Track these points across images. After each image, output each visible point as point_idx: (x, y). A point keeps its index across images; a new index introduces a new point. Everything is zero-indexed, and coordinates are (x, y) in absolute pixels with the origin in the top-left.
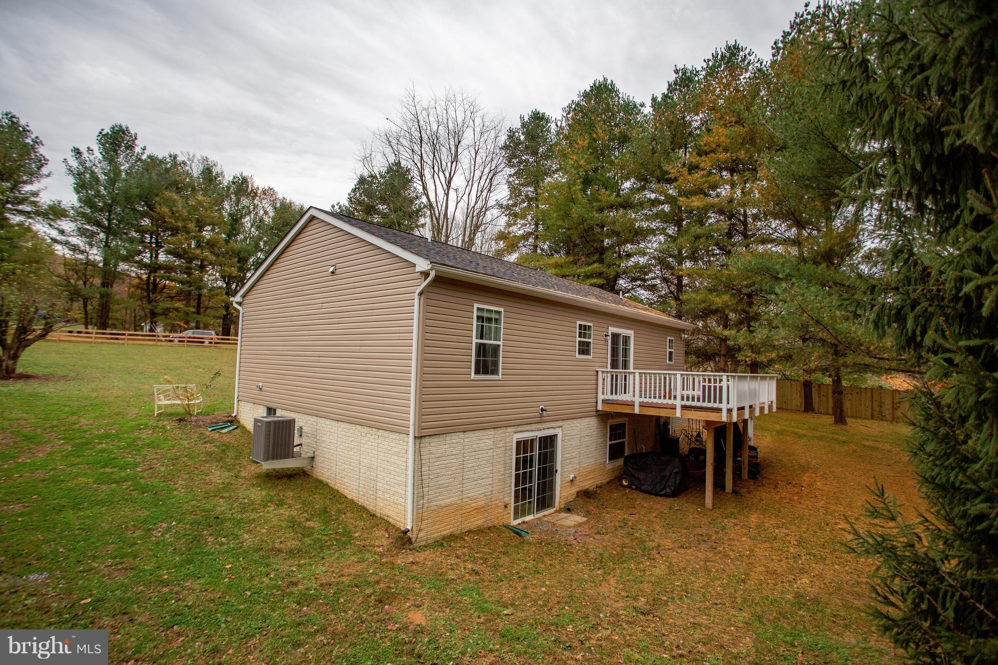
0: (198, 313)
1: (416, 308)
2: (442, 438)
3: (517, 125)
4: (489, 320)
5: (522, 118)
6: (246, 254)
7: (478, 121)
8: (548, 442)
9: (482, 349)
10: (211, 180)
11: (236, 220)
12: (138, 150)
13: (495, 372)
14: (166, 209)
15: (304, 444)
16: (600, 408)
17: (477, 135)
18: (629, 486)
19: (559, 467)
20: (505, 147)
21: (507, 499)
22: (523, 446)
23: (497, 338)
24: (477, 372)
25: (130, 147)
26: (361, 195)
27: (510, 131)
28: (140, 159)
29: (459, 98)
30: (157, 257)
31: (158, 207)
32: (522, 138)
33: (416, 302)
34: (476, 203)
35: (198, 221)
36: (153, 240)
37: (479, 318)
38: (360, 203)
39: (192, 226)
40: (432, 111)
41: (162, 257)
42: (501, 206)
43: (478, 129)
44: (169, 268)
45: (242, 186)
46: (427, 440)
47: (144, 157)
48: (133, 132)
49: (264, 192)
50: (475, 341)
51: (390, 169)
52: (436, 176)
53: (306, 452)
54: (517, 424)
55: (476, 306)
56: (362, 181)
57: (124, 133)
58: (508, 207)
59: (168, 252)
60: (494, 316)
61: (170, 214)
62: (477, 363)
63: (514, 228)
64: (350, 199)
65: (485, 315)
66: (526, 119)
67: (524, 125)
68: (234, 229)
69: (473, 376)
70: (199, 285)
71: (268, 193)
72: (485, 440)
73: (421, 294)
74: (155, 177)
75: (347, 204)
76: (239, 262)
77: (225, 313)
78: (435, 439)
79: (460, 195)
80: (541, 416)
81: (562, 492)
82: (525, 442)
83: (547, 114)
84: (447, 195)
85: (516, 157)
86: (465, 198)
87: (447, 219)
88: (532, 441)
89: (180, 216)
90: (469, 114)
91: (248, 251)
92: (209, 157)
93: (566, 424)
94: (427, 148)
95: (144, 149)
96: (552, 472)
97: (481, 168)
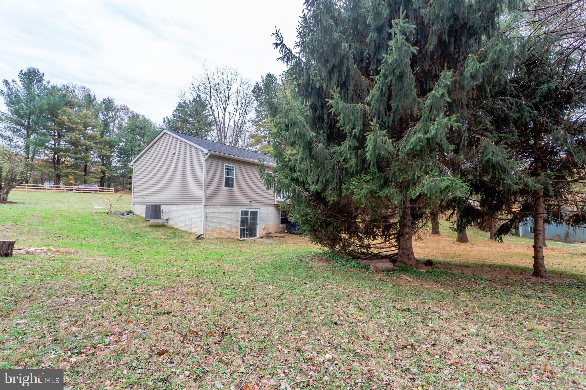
0: (85, 175)
1: (204, 165)
2: (213, 206)
3: (260, 81)
4: (230, 169)
5: (262, 77)
6: (114, 143)
7: (239, 79)
8: (254, 214)
9: (227, 179)
10: (90, 101)
11: (106, 124)
12: (45, 82)
13: (232, 187)
14: (65, 118)
15: (164, 215)
16: (275, 203)
17: (239, 86)
18: (287, 233)
19: (258, 222)
20: (254, 92)
21: (237, 230)
22: (244, 214)
23: (233, 175)
24: (226, 186)
25: (40, 81)
26: (179, 113)
27: (256, 83)
28: (46, 88)
29: (229, 68)
30: (59, 144)
31: (60, 116)
32: (262, 87)
33: (204, 163)
34: (239, 120)
35: (84, 124)
36: (56, 134)
37: (226, 169)
38: (179, 117)
39: (81, 127)
40: (216, 74)
41: (62, 144)
42: (252, 121)
43: (239, 84)
44: (66, 150)
45: (109, 105)
46: (208, 206)
47: (49, 87)
48: (41, 72)
49: (121, 107)
50: (224, 176)
51: (194, 100)
52: (218, 106)
53: (165, 217)
54: (241, 205)
55: (225, 164)
56: (180, 105)
57: (36, 73)
58: (256, 122)
59: (67, 142)
60: (231, 168)
61: (68, 120)
62: (226, 183)
63: (259, 132)
64: (174, 115)
65: (228, 168)
66: (264, 78)
67: (263, 81)
68: (106, 129)
69: (224, 187)
70: (86, 160)
71: (124, 108)
72: (229, 209)
73: (205, 160)
74: (57, 99)
75: (172, 118)
76: (109, 147)
77: (103, 175)
78: (211, 207)
79: (231, 116)
80: (250, 204)
81: (260, 232)
82: (245, 212)
83: (275, 75)
84: (224, 115)
85: (259, 97)
86: (234, 117)
87: (225, 128)
88: (247, 212)
89: (74, 121)
90: (234, 76)
91: (115, 141)
92: (85, 86)
93: (261, 208)
94: (213, 91)
95: (49, 82)
96: (256, 224)
97: (241, 103)
